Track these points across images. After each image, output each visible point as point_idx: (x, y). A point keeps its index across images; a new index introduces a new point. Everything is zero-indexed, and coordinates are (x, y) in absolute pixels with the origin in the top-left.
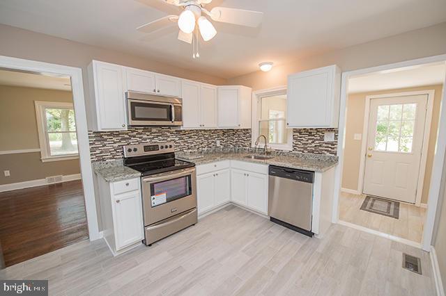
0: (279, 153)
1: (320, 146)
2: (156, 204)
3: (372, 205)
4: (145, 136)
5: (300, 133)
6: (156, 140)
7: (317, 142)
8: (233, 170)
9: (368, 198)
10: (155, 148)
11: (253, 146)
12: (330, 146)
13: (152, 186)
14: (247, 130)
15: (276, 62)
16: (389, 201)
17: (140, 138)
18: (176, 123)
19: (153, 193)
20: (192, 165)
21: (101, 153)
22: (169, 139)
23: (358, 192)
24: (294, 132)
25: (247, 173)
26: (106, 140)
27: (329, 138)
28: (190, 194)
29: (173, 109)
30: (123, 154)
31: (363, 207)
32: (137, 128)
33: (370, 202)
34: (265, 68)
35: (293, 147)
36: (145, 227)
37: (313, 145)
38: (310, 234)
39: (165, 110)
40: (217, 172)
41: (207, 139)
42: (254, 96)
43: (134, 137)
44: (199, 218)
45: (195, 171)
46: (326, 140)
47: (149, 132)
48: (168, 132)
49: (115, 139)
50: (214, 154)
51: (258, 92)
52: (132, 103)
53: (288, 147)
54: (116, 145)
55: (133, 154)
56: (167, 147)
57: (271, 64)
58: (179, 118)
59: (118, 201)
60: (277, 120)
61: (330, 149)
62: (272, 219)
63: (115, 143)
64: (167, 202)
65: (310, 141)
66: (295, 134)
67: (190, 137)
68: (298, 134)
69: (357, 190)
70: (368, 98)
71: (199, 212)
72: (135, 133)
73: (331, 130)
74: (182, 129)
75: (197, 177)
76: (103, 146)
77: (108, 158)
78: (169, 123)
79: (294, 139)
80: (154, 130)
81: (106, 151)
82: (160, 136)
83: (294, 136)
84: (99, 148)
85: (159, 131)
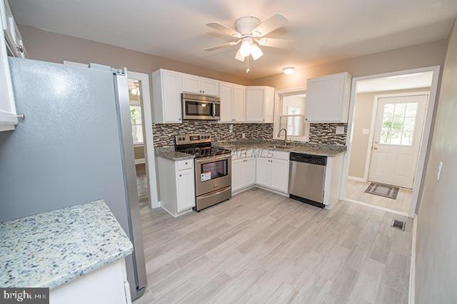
0: (297, 144)
1: (332, 138)
2: (204, 180)
3: (375, 190)
4: (190, 128)
5: (316, 127)
6: (198, 131)
7: (330, 134)
9: (372, 184)
10: (197, 138)
11: (275, 137)
12: (340, 137)
13: (201, 166)
14: (269, 124)
15: (297, 67)
16: (390, 187)
17: (186, 129)
18: (216, 118)
19: (202, 172)
20: (228, 152)
21: (160, 140)
22: (207, 131)
23: (364, 180)
24: (311, 126)
25: (271, 159)
26: (163, 131)
27: (339, 131)
28: (227, 174)
29: (214, 106)
30: (175, 142)
31: (367, 191)
33: (374, 187)
34: (288, 72)
35: (310, 138)
36: (196, 196)
37: (327, 137)
38: (322, 206)
39: (208, 107)
40: (246, 159)
41: (235, 132)
42: (277, 95)
43: (182, 128)
44: (233, 195)
45: (230, 157)
46: (337, 133)
47: (192, 124)
48: (207, 125)
49: (169, 130)
50: (249, 143)
51: (281, 92)
52: (186, 102)
53: (305, 139)
54: (170, 135)
55: (182, 142)
56: (205, 137)
57: (293, 68)
58: (218, 114)
59: (180, 176)
60: (294, 116)
61: (340, 140)
62: (292, 197)
63: (169, 133)
64: (212, 179)
65: (324, 134)
67: (222, 130)
68: (314, 128)
69: (363, 178)
70: (376, 97)
71: (232, 190)
72: (183, 126)
73: (341, 124)
74: (219, 122)
76: (162, 135)
77: (164, 145)
78: (211, 118)
79: (310, 132)
80: (196, 123)
81: (164, 139)
82: (200, 128)
83: (310, 129)
84: (159, 137)
85: (200, 124)
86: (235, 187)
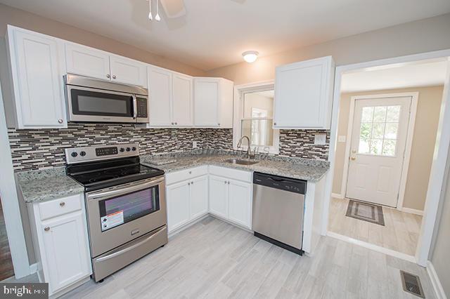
0: (265, 157)
1: (310, 149)
2: (108, 227)
3: (357, 210)
4: (98, 136)
5: (288, 134)
6: (114, 140)
7: (306, 145)
8: (211, 176)
9: (351, 202)
10: (113, 150)
11: (235, 148)
12: (321, 149)
13: (102, 204)
14: (228, 129)
15: (262, 52)
16: (372, 206)
17: (91, 138)
18: (140, 120)
19: (103, 213)
20: (160, 173)
21: (30, 158)
22: (132, 140)
23: (341, 196)
24: (281, 133)
25: (227, 180)
26: (38, 141)
27: (319, 140)
28: (158, 208)
29: (135, 101)
30: (65, 160)
31: (349, 214)
32: (86, 125)
33: (354, 207)
34: (249, 58)
35: (280, 150)
36: (92, 258)
37: (302, 148)
38: (300, 252)
39: (124, 102)
40: (191, 180)
41: (181, 139)
43: (82, 136)
44: (169, 237)
45: (164, 180)
46: (316, 143)
47: (103, 130)
48: (132, 131)
49: (52, 140)
50: (189, 158)
51: (241, 87)
52: (72, 90)
53: (274, 150)
54: (55, 147)
55: (79, 160)
56: (128, 149)
57: (256, 53)
58: (143, 113)
59: (47, 229)
60: (260, 119)
61: (320, 153)
62: (256, 234)
63: (52, 144)
64: (125, 222)
65: (298, 144)
66: (283, 135)
67: (160, 137)
68: (285, 135)
69: (340, 193)
70: (353, 98)
71: (169, 230)
72: (83, 132)
73: (322, 132)
74: (148, 127)
75: (167, 187)
76: (33, 149)
77: (41, 166)
78: (130, 120)
79: (281, 141)
80: (111, 128)
81: (38, 156)
82: (120, 135)
83: (280, 137)
84: (27, 152)
85: (118, 129)
86: (173, 225)
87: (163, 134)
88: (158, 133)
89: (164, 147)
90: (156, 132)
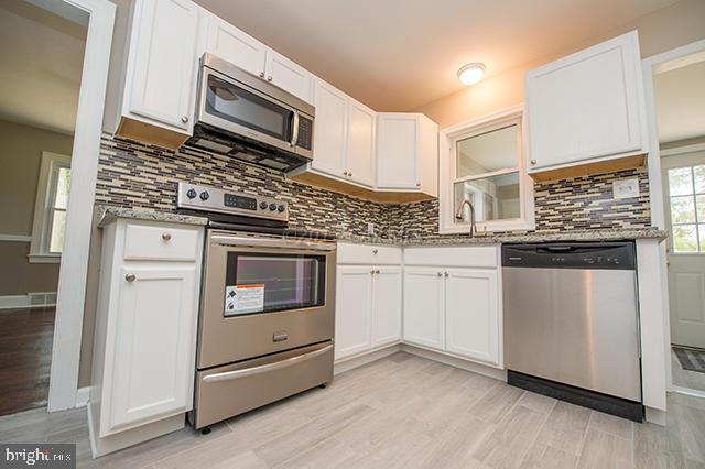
1: (605, 211)
2: (236, 310)
4: (230, 178)
5: (551, 189)
7: (595, 203)
8: (407, 268)
10: (250, 203)
12: (631, 207)
13: (232, 258)
17: (219, 178)
18: (300, 151)
19: (231, 280)
21: (124, 187)
22: (279, 196)
24: (537, 191)
25: (442, 271)
26: (141, 163)
27: (625, 190)
28: (321, 303)
29: (296, 119)
30: (175, 203)
31: (687, 366)
32: (215, 155)
33: (691, 357)
34: (470, 77)
35: (537, 221)
36: (197, 370)
37: (587, 211)
38: (640, 411)
39: (280, 118)
40: (377, 268)
42: (443, 139)
43: (207, 172)
45: (335, 250)
46: (618, 196)
47: (239, 170)
48: (280, 182)
49: (162, 165)
52: (211, 77)
53: (524, 225)
54: (164, 180)
55: (197, 204)
56: (272, 208)
57: (481, 66)
58: (307, 140)
59: (130, 279)
61: (631, 215)
62: (517, 379)
63: (161, 173)
64: (266, 310)
65: (578, 205)
66: (539, 194)
68: (546, 193)
72: (209, 166)
75: (339, 267)
76: (133, 174)
77: (137, 204)
78: (285, 145)
79: (537, 204)
80: (251, 170)
81: (138, 187)
82: (263, 185)
83: (536, 198)
84: (122, 176)
85: (261, 174)
87: (325, 199)
88: (318, 196)
89: (324, 220)
90: (315, 193)
